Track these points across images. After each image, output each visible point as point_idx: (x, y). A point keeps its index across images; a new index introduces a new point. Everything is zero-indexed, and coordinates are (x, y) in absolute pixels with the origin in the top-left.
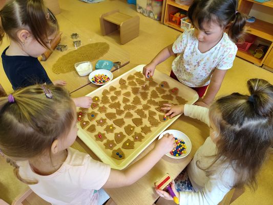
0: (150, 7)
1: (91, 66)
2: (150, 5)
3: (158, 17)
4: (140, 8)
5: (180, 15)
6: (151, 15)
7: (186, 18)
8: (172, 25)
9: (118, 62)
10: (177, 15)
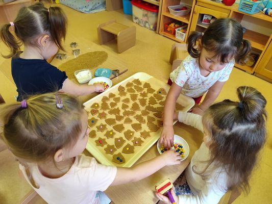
1: (90, 74)
2: (146, 15)
3: (153, 27)
4: (136, 18)
5: (174, 26)
6: (147, 25)
7: (180, 28)
8: (167, 35)
9: (116, 70)
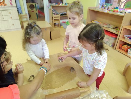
0: (108, 39)
2: (108, 38)
3: (112, 45)
5: (127, 46)
6: (108, 43)
8: (121, 51)
10: (126, 46)
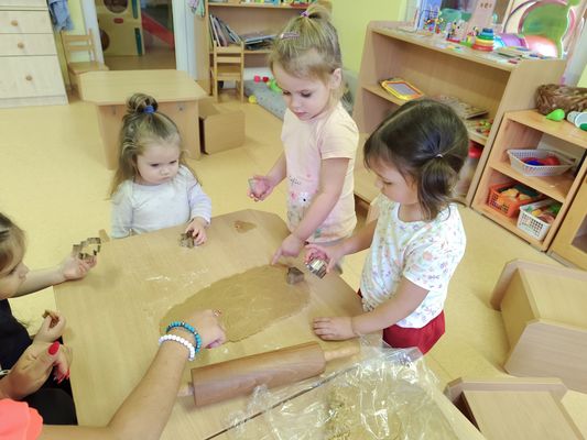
5: (518, 195)
7: (533, 206)
8: (494, 213)
10: (512, 193)
